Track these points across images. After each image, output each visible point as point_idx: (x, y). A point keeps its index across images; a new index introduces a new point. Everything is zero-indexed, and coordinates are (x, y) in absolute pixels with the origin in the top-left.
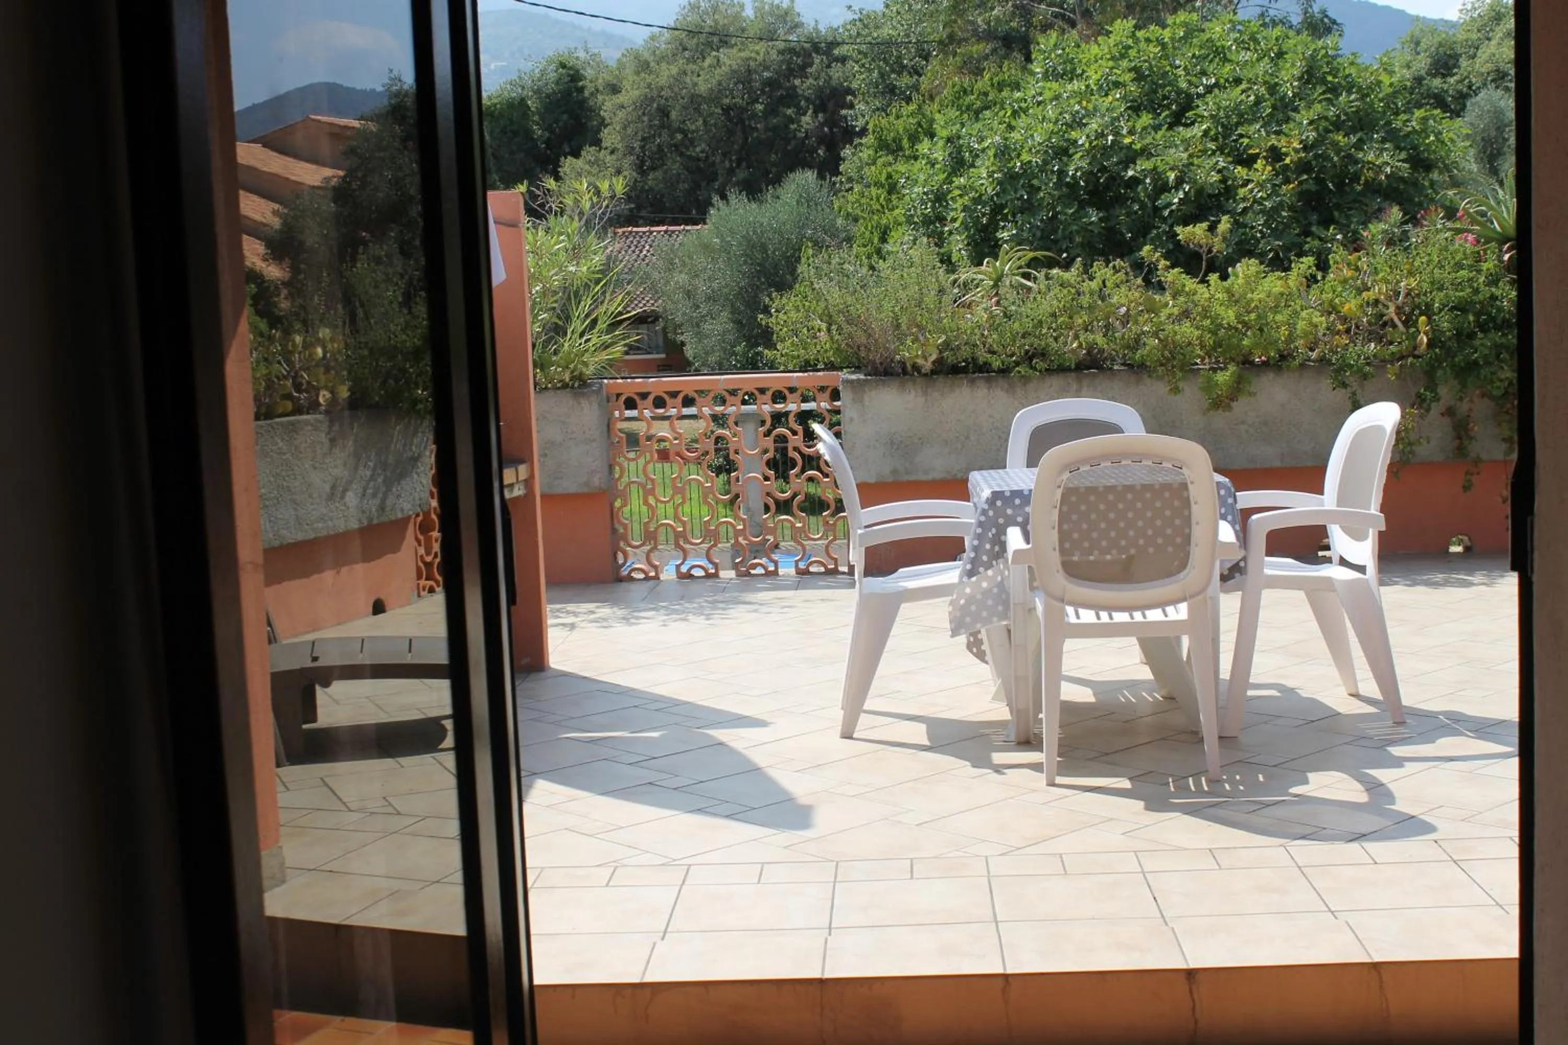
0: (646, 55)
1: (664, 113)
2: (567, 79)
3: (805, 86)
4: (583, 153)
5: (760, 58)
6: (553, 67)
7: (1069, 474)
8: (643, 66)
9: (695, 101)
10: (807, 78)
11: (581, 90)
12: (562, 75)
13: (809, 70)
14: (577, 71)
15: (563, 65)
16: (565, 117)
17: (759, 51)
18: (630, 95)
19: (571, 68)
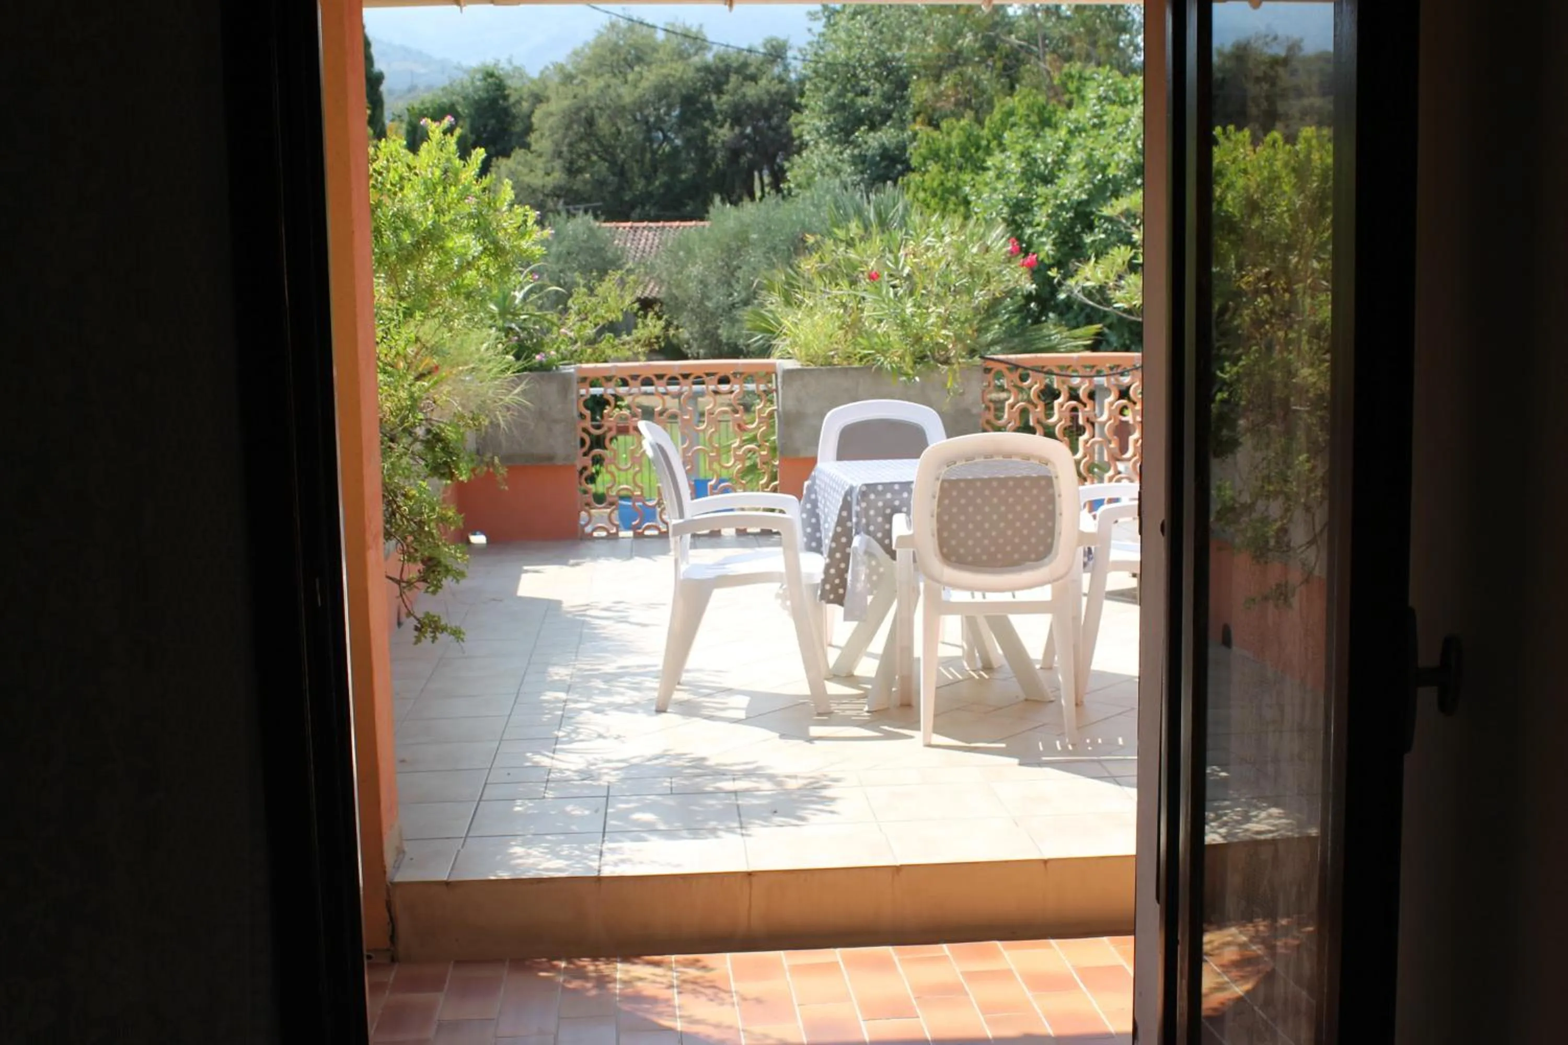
0: (570, 68)
1: (590, 122)
2: (494, 87)
3: (721, 103)
4: (513, 155)
5: (678, 75)
6: (479, 76)
7: (946, 469)
8: (568, 78)
9: (620, 110)
10: (723, 93)
11: (506, 98)
12: (489, 84)
13: (725, 87)
14: (501, 81)
15: (491, 75)
16: (493, 121)
17: (677, 69)
18: (557, 105)
19: (497, 78)
